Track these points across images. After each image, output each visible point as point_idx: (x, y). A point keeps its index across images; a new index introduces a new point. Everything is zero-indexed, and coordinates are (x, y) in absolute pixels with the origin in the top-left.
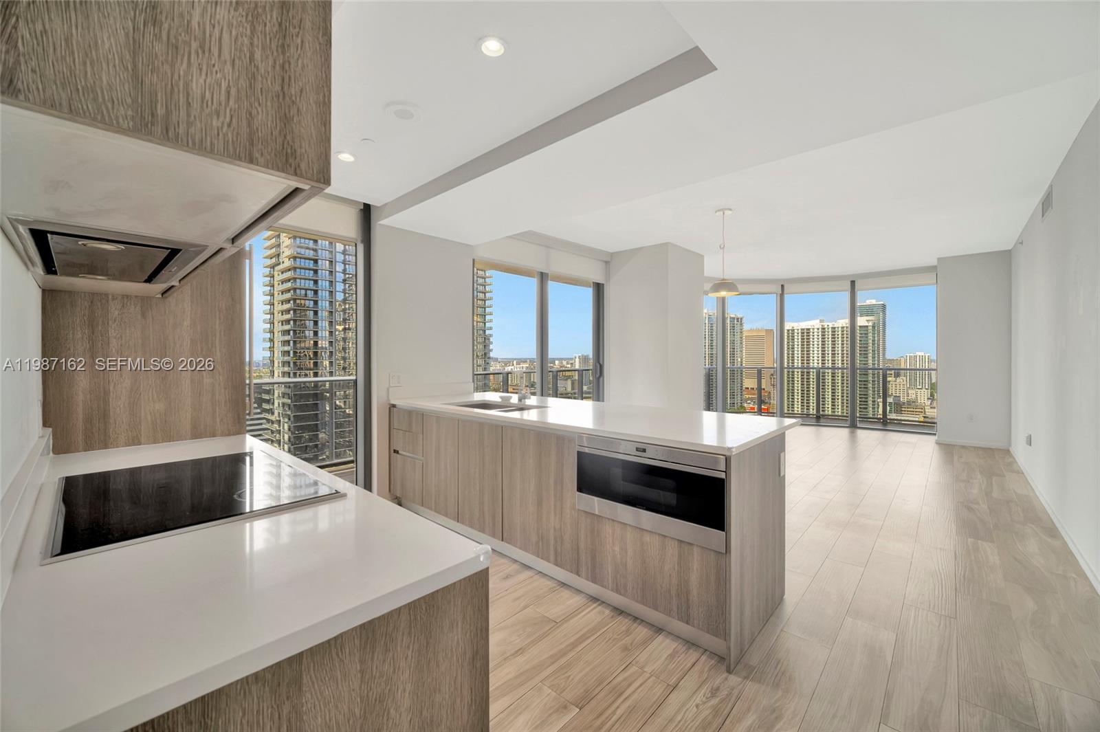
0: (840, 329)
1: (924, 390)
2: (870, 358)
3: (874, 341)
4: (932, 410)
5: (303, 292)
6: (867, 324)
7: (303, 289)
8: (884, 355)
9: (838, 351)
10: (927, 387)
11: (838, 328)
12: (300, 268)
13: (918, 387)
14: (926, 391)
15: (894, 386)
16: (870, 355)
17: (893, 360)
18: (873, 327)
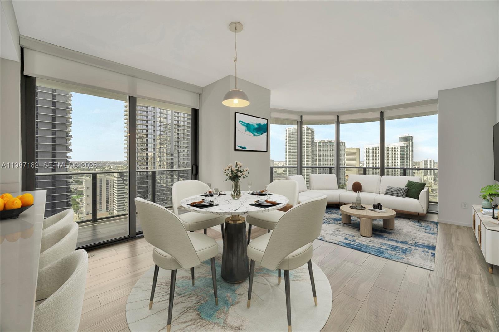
0: (391, 148)
1: (431, 176)
2: (406, 161)
3: (407, 153)
4: (435, 186)
5: (141, 131)
6: (404, 146)
7: (141, 129)
8: (412, 160)
9: (390, 158)
10: (433, 175)
11: (390, 147)
12: (140, 120)
13: (429, 175)
14: (432, 177)
15: (417, 174)
16: (406, 160)
17: (417, 162)
18: (407, 147)
